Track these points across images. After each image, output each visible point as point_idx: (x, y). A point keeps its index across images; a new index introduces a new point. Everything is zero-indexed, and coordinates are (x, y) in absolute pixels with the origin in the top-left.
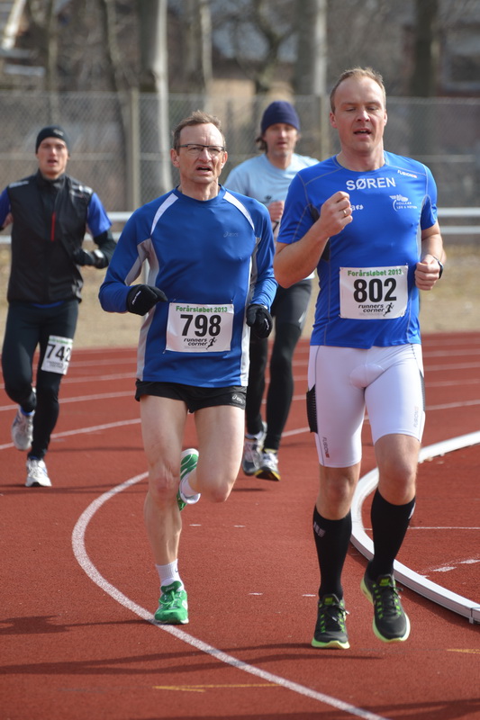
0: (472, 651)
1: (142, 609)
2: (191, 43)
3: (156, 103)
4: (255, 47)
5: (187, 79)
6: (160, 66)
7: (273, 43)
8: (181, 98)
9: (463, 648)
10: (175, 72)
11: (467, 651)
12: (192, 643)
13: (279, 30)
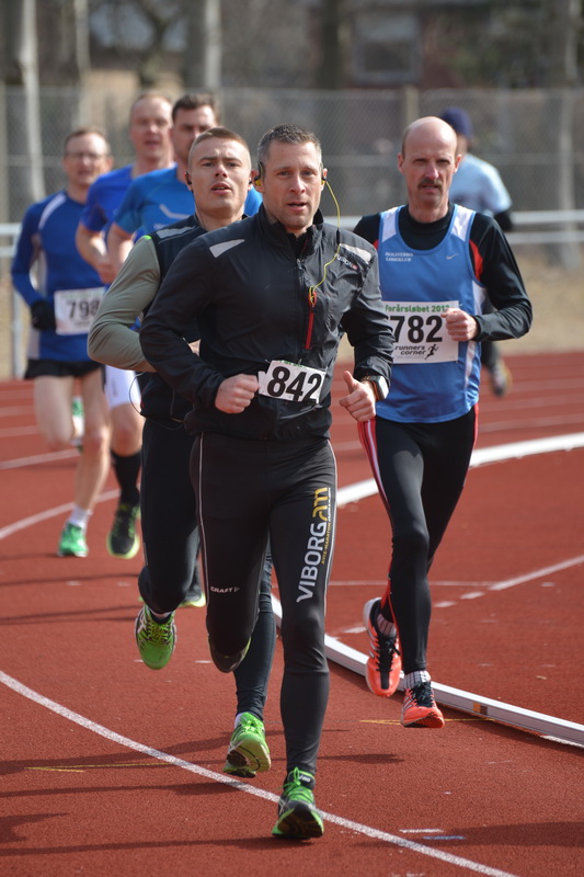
0: (389, 722)
1: (13, 680)
2: (63, 28)
3: (23, 99)
4: (138, 33)
5: (60, 71)
6: (28, 54)
7: (160, 28)
8: (52, 92)
9: (379, 719)
10: (45, 63)
11: (382, 722)
12: (70, 718)
13: (166, 13)
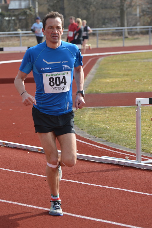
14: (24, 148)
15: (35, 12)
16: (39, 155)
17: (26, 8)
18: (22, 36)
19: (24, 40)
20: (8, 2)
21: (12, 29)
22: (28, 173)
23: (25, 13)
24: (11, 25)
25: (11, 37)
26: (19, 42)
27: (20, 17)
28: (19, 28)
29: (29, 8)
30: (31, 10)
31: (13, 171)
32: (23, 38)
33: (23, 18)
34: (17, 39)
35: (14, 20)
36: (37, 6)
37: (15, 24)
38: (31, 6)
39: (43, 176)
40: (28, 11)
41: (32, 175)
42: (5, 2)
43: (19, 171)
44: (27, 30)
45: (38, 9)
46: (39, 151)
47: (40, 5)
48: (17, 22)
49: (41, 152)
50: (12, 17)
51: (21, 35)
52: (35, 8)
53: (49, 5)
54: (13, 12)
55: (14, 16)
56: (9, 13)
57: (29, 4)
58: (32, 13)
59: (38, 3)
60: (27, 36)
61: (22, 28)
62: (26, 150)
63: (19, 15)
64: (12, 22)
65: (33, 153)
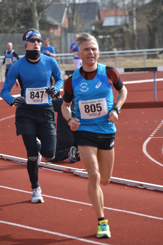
14: (121, 182)
15: (133, 29)
16: (138, 191)
17: (122, 25)
18: (118, 57)
19: (120, 60)
20: (102, 19)
21: (106, 49)
22: (126, 211)
23: (121, 31)
24: (105, 44)
25: (106, 57)
26: (114, 63)
27: (116, 35)
28: (114, 47)
29: (127, 25)
30: (128, 27)
31: (109, 208)
32: (119, 58)
33: (119, 35)
34: (112, 60)
35: (109, 38)
36: (135, 22)
37: (110, 43)
38: (128, 22)
39: (142, 215)
40: (125, 29)
41: (130, 214)
42: (100, 18)
43: (116, 209)
44: (123, 50)
45: (137, 26)
46: (138, 186)
47: (138, 21)
48: (112, 40)
49: (140, 187)
50: (106, 35)
51: (116, 55)
52: (132, 24)
53: (149, 21)
54: (108, 29)
55: (109, 34)
56: (103, 31)
57: (126, 20)
58: (130, 30)
59: (137, 19)
60: (124, 56)
61: (118, 47)
62: (124, 185)
63: (114, 32)
64: (107, 40)
65: (131, 188)
